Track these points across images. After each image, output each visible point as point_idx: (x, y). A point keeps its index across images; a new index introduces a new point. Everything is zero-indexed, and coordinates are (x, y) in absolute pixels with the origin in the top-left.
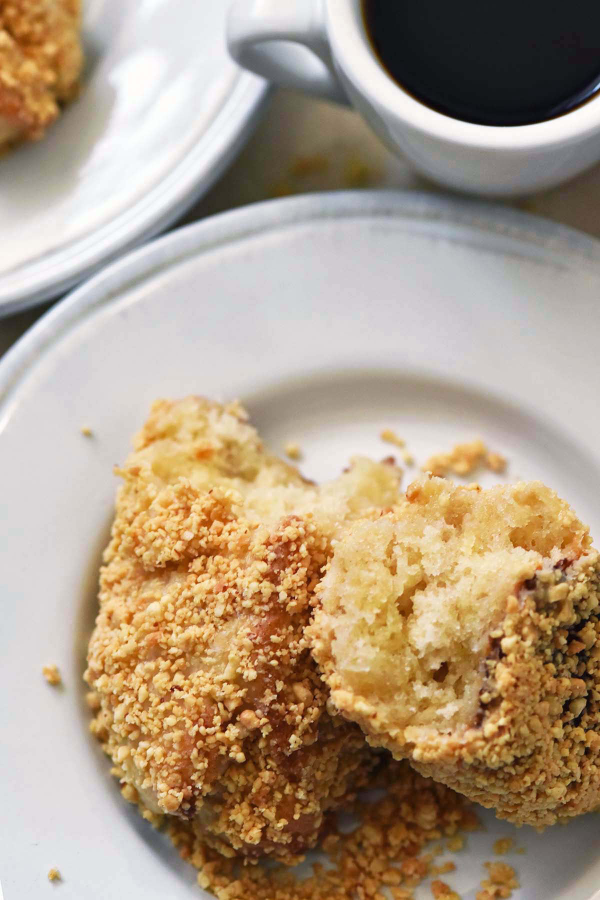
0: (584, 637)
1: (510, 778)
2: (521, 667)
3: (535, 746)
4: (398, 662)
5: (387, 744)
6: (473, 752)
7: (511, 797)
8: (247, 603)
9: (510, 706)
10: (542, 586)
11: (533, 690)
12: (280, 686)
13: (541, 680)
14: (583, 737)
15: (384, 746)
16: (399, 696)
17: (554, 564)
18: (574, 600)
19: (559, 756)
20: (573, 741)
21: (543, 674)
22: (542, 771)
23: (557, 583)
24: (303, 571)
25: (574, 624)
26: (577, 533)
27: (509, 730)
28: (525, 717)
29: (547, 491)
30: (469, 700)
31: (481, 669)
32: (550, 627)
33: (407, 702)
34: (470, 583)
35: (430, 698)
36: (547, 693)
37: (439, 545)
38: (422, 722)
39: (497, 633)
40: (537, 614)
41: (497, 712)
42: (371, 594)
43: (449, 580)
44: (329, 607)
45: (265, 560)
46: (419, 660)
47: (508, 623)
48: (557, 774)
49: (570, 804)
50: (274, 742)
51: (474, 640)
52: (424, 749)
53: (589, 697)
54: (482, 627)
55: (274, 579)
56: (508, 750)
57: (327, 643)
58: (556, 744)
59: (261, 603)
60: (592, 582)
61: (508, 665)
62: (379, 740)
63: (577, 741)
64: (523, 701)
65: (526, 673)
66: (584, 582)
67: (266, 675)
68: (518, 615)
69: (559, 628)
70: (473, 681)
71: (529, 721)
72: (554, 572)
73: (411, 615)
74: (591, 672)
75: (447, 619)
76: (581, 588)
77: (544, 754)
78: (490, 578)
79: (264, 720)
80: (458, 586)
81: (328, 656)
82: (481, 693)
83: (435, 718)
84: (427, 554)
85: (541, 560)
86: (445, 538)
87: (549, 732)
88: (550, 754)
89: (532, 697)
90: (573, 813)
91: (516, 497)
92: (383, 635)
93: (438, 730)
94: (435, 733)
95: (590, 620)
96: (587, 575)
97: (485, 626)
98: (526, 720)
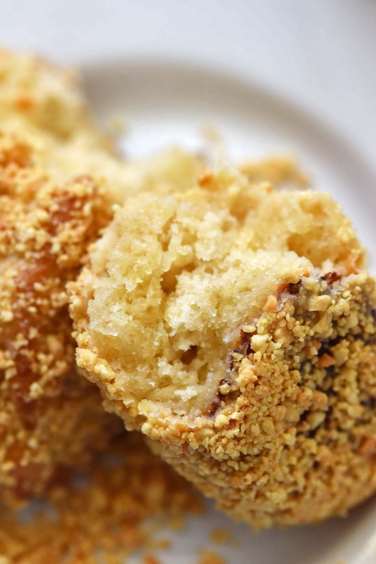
0: (336, 353)
1: (232, 473)
2: (265, 367)
3: (263, 447)
4: (148, 335)
5: (120, 412)
6: (200, 439)
7: (231, 491)
8: (21, 247)
9: (246, 402)
10: (305, 292)
11: (273, 392)
12: (33, 333)
13: (283, 384)
14: (314, 449)
15: (117, 413)
16: (141, 368)
17: (323, 275)
18: (333, 314)
19: (285, 462)
20: (303, 452)
21: (287, 378)
22: (265, 473)
23: (320, 294)
24: (82, 229)
25: (329, 338)
26: (353, 251)
27: (240, 425)
28: (258, 416)
29: (333, 205)
30: (210, 388)
31: (228, 360)
32: (304, 335)
33: (149, 376)
34: (236, 275)
35: (172, 377)
36: (287, 398)
37: (216, 233)
38: (158, 399)
39: (249, 329)
40: (293, 319)
41: (232, 405)
42: (137, 263)
43: (218, 268)
44: (97, 268)
45: (47, 210)
46: (169, 337)
47: (263, 321)
48: (280, 478)
49: (288, 511)
50: (16, 386)
51: (227, 331)
52: (154, 425)
53: (329, 412)
54: (239, 320)
55: (51, 229)
56: (235, 445)
57: (85, 301)
58: (286, 451)
59: (34, 250)
60: (356, 302)
61: (254, 362)
62: (114, 406)
63: (308, 452)
64: (260, 400)
65: (270, 374)
66: (348, 299)
67: (22, 320)
68: (274, 315)
69: (313, 338)
70: (218, 370)
71: (262, 421)
72: (320, 282)
73: (173, 293)
74: (336, 389)
75: (206, 303)
76: (343, 305)
77: (271, 457)
78: (256, 274)
79: (10, 363)
80: (225, 276)
81: (83, 314)
82: (221, 383)
83: (173, 397)
84: (203, 239)
85: (310, 268)
86: (225, 227)
87: (280, 436)
88: (278, 458)
89: (270, 399)
90: (289, 520)
91: (302, 205)
92: (140, 306)
93: (172, 410)
94: (168, 411)
95: (346, 337)
96: (352, 294)
97: (241, 319)
98: (259, 420)
